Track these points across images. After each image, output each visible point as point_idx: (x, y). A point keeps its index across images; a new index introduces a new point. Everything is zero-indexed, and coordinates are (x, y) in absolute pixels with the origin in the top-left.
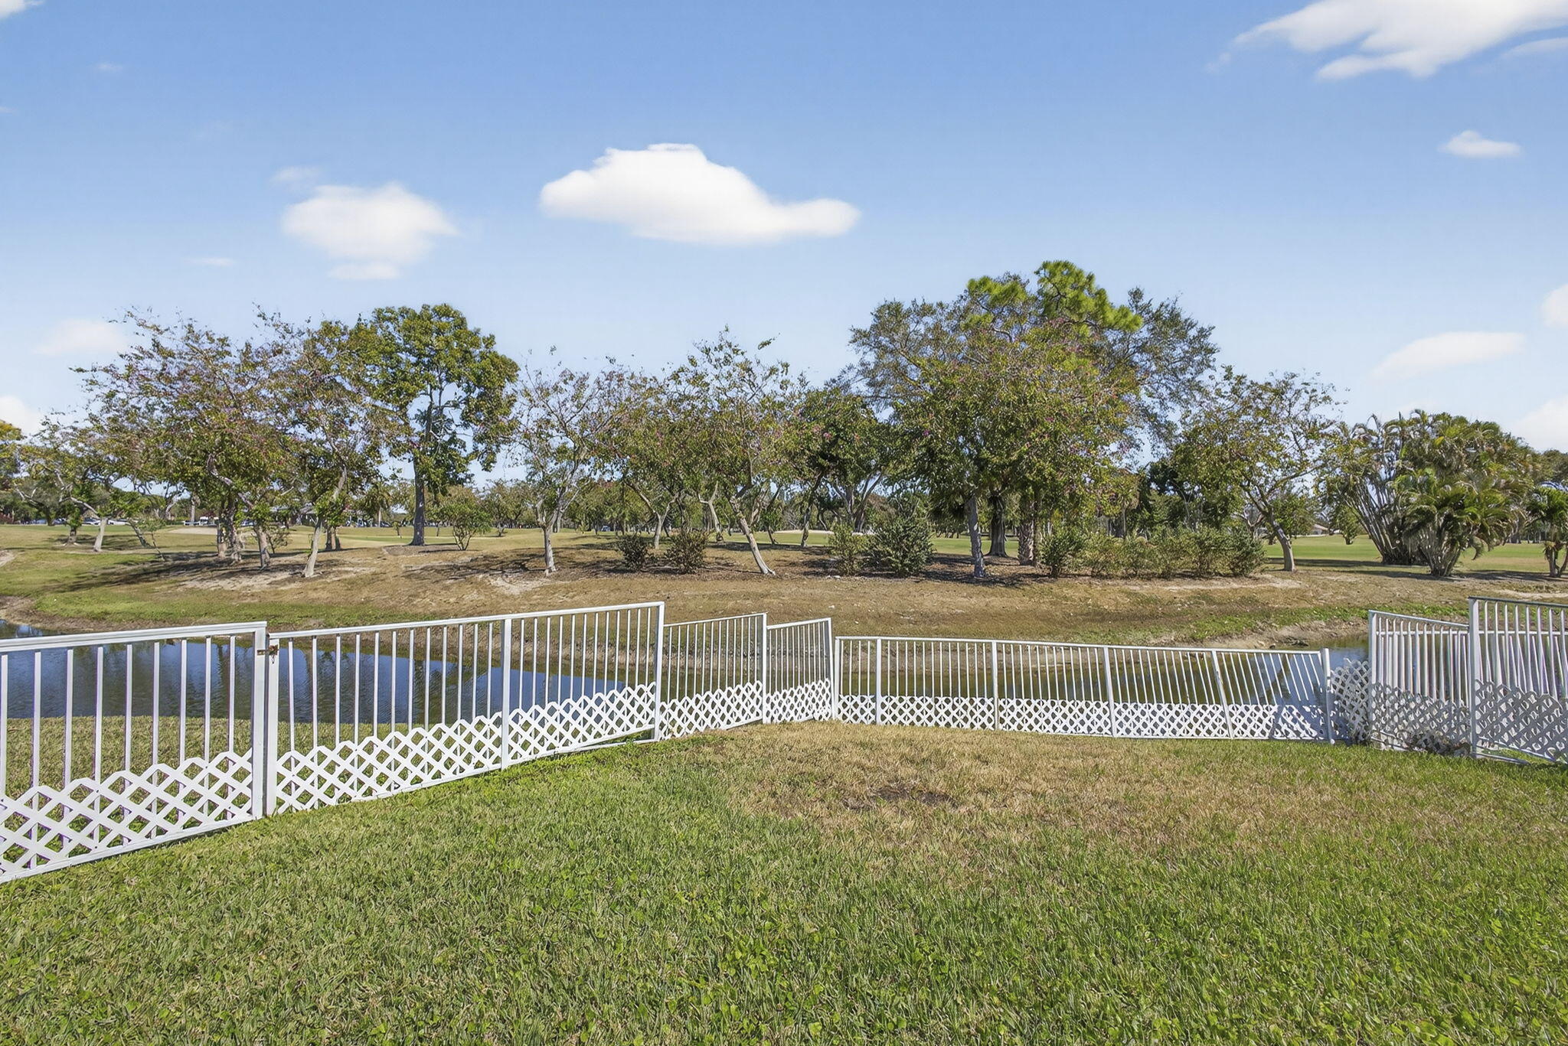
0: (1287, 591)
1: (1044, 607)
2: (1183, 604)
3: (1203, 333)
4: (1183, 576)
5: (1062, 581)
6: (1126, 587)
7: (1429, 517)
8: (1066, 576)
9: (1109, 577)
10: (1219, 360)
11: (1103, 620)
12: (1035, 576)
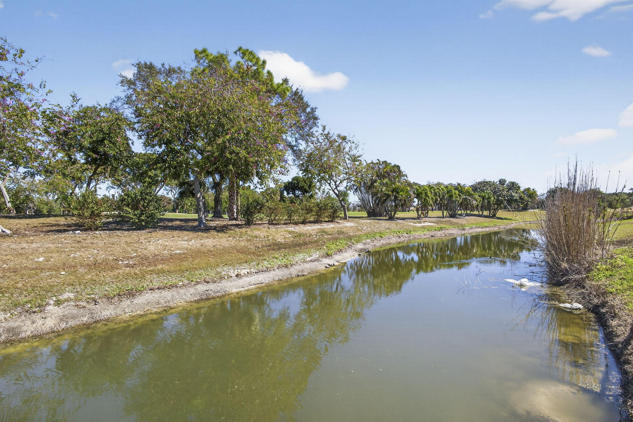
0: (351, 227)
1: (243, 244)
2: (316, 235)
3: (313, 110)
4: (310, 222)
5: (253, 227)
6: (286, 229)
7: (388, 196)
8: (255, 224)
9: (278, 224)
10: (320, 123)
11: (279, 249)
12: (237, 226)
